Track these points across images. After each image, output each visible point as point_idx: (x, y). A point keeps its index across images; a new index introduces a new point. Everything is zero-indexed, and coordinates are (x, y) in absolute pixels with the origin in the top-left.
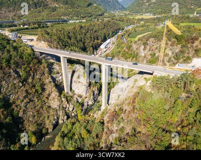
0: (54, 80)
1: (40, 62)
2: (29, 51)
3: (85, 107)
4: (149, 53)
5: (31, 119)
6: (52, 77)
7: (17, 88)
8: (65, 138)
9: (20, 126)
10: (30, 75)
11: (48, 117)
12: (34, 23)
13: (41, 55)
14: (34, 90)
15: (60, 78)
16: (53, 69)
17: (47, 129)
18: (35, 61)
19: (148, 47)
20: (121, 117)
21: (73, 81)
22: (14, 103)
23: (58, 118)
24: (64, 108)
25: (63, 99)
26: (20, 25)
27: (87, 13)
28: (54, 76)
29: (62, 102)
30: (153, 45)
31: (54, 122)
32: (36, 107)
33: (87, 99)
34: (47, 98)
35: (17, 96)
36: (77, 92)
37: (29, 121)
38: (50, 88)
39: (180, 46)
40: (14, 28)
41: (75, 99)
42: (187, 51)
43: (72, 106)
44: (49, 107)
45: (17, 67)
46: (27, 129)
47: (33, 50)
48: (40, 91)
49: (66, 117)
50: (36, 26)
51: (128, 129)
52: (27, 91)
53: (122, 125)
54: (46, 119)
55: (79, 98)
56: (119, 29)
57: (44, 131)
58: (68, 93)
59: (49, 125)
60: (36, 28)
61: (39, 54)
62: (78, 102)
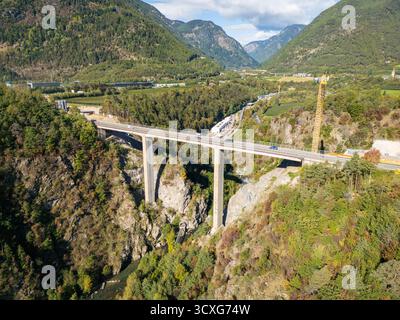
0: (128, 178)
1: (105, 147)
2: (90, 127)
3: (181, 233)
4: (301, 137)
5: (83, 247)
6: (125, 174)
7: (66, 188)
8: (145, 280)
9: (65, 257)
10: (88, 168)
11: (114, 245)
12: (95, 87)
13: (107, 137)
14: (93, 194)
15: (138, 177)
16: (126, 160)
17: (112, 268)
18: (98, 144)
19: (299, 127)
20: (246, 234)
21: (161, 183)
22: (58, 214)
23: (131, 249)
24: (143, 232)
25: (143, 215)
26: (69, 89)
27: (189, 72)
28: (128, 172)
29: (140, 218)
30: (308, 124)
31: (124, 255)
32: (93, 225)
33: (185, 217)
34: (114, 211)
35: (63, 203)
36: (167, 203)
37: (79, 249)
38: (120, 192)
39: (356, 125)
40: (59, 94)
41: (163, 216)
42: (369, 134)
43: (158, 228)
44: (117, 227)
45: (68, 152)
46: (76, 264)
47: (96, 127)
48: (103, 197)
49: (145, 249)
50: (98, 91)
51: (258, 252)
52: (80, 195)
53: (247, 245)
54: (110, 248)
55: (170, 216)
56: (248, 100)
57: (105, 271)
58: (150, 204)
59: (114, 261)
60: (97, 95)
61: (104, 133)
62: (167, 222)
